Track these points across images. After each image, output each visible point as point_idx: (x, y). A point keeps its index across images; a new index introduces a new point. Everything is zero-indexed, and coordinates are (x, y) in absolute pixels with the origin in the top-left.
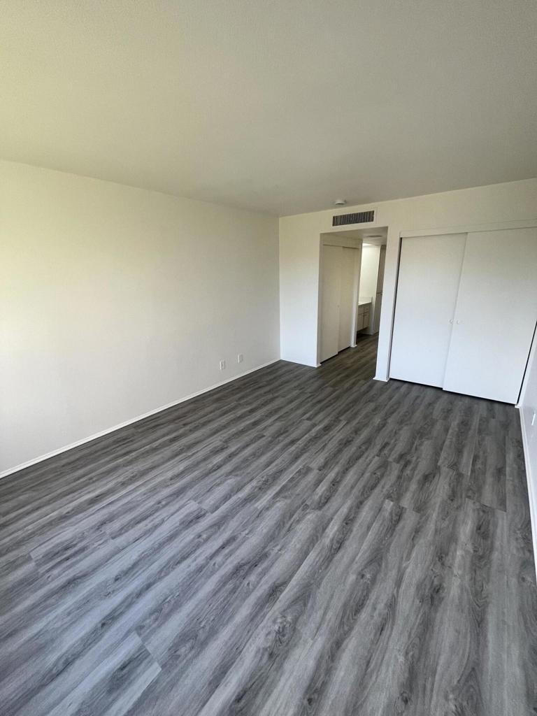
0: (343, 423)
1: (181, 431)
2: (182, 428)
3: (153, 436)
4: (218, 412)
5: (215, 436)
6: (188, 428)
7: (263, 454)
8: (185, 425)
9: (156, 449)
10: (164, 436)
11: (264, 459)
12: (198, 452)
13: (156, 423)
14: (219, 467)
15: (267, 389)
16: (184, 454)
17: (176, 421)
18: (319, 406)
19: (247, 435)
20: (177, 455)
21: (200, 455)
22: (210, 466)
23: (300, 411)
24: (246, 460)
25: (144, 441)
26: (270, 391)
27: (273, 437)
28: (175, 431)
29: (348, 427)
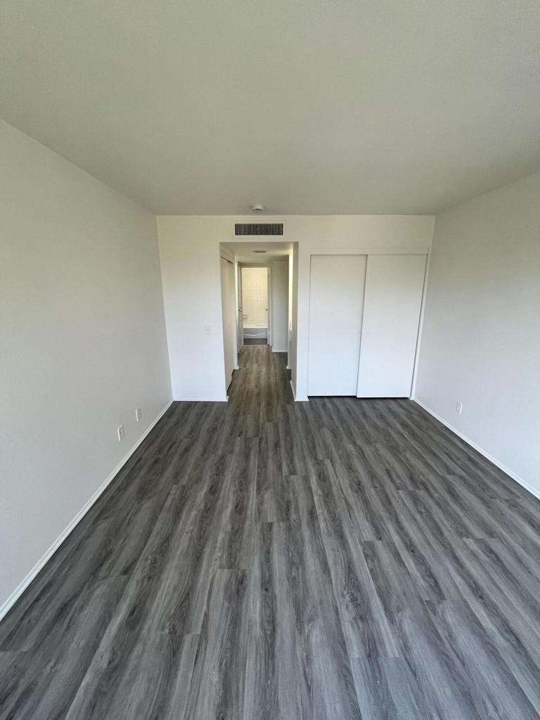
0: (328, 462)
1: (132, 590)
2: (126, 583)
3: (79, 640)
4: (164, 517)
5: (205, 563)
6: (138, 575)
7: (301, 555)
8: (127, 571)
9: (115, 670)
10: (104, 623)
11: (312, 563)
12: (206, 616)
13: (56, 604)
14: (271, 622)
15: (198, 448)
16: (188, 639)
17: (102, 573)
18: (282, 450)
19: (249, 536)
20: (175, 652)
21: (219, 620)
22: (257, 631)
23: (271, 467)
24: (293, 582)
25: (66, 670)
26: (205, 451)
27: (283, 521)
28: (119, 597)
29: (338, 465)
